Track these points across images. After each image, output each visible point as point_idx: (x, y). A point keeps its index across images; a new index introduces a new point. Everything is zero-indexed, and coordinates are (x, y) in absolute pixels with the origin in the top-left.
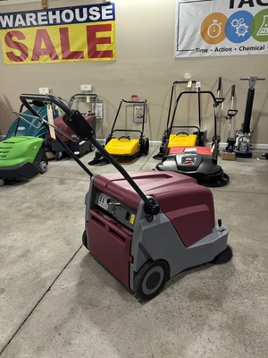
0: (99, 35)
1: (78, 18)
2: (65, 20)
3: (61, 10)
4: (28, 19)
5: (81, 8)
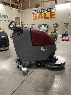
0: (52, 14)
1: (48, 11)
2: (45, 11)
3: (45, 9)
4: (38, 11)
5: (49, 9)
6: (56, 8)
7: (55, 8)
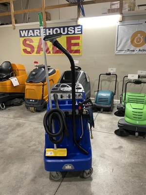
0: (73, 41)
2: (55, 33)
4: (35, 33)
5: (64, 28)
6: (82, 26)
7: (79, 26)
